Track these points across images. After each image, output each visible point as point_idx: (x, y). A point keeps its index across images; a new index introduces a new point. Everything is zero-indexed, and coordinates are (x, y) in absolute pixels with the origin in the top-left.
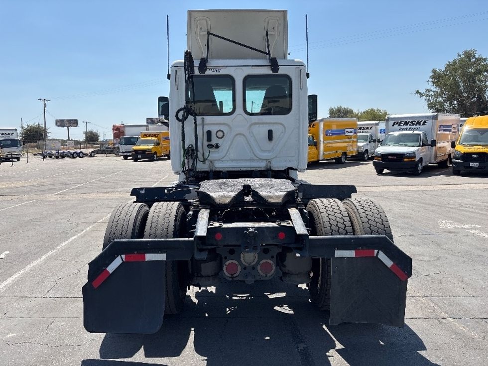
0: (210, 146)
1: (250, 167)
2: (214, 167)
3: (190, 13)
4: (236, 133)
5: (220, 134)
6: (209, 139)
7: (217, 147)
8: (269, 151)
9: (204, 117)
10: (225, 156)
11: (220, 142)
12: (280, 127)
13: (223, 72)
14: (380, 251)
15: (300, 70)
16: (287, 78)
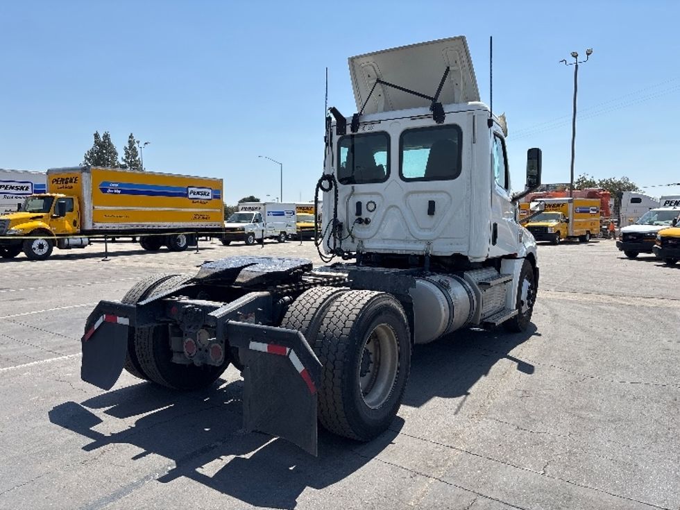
0: (360, 221)
1: (406, 250)
2: (363, 247)
3: (352, 60)
4: (389, 205)
5: (371, 207)
6: (359, 212)
7: (367, 222)
8: (430, 229)
9: (355, 185)
10: (376, 234)
11: (371, 216)
12: (444, 196)
13: (377, 128)
14: (292, 351)
15: (474, 116)
16: (456, 129)
